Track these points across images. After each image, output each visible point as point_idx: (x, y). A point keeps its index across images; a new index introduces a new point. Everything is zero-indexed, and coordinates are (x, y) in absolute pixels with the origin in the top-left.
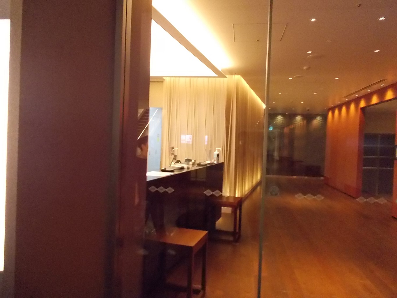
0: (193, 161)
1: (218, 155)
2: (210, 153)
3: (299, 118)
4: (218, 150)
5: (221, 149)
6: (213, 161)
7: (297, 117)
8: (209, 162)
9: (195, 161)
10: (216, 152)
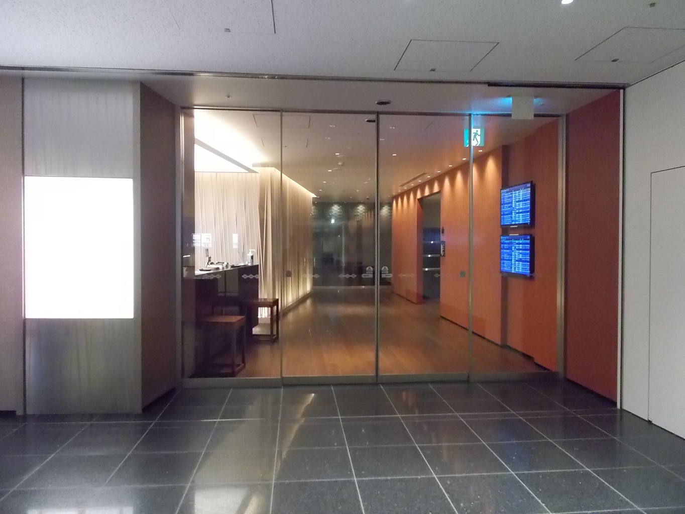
0: (226, 263)
1: (252, 257)
2: (243, 255)
3: (361, 208)
4: (252, 251)
5: (255, 251)
6: (247, 263)
7: (358, 206)
8: (243, 264)
9: (228, 263)
10: (250, 254)
